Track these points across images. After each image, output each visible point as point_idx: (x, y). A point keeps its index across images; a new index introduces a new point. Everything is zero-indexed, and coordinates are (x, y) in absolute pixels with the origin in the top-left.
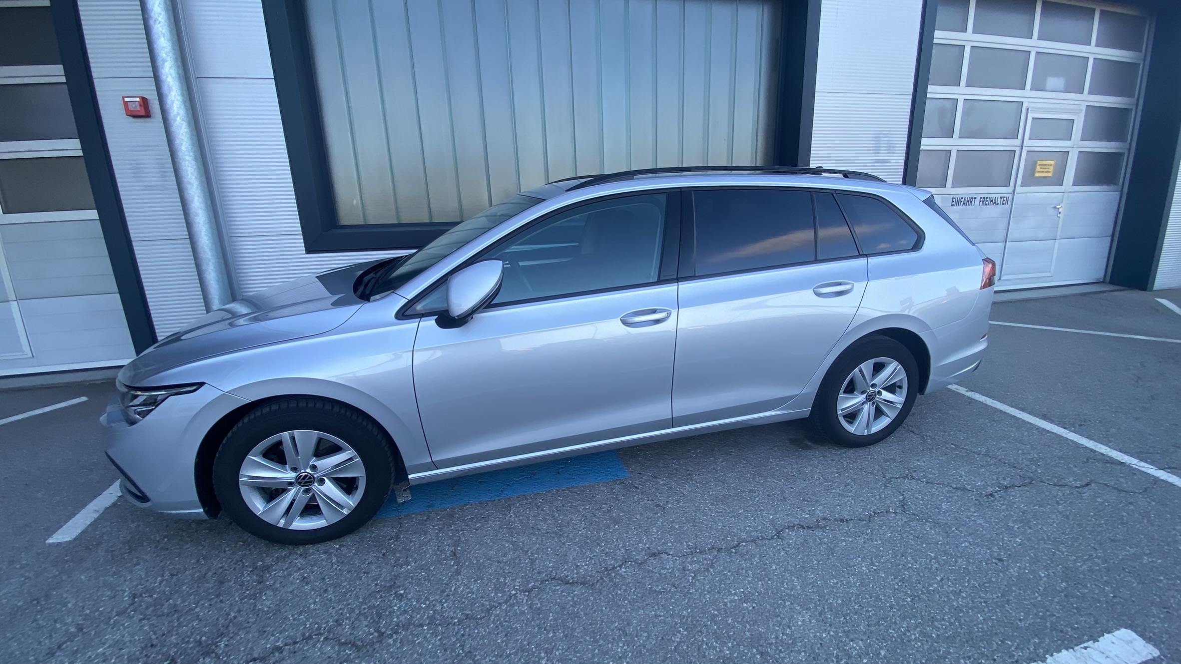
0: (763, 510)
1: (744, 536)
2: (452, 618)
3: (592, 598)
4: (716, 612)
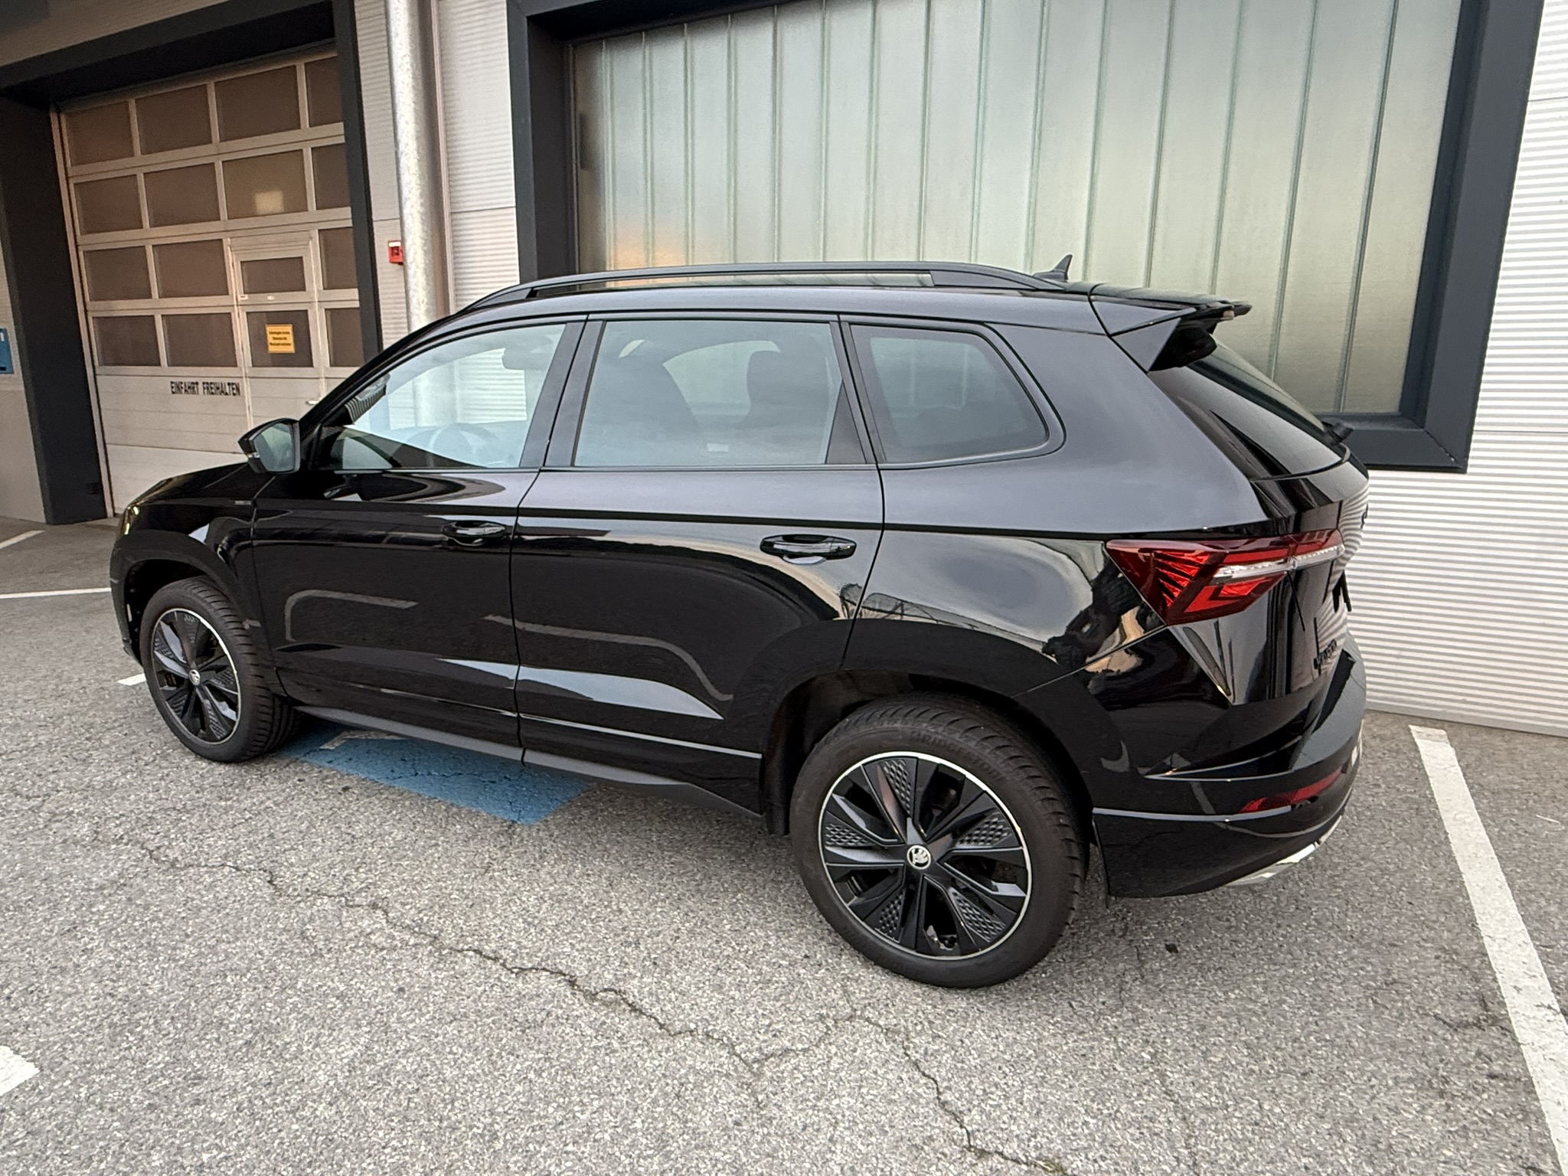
0: (575, 938)
1: (490, 947)
2: (166, 856)
4: (300, 986)
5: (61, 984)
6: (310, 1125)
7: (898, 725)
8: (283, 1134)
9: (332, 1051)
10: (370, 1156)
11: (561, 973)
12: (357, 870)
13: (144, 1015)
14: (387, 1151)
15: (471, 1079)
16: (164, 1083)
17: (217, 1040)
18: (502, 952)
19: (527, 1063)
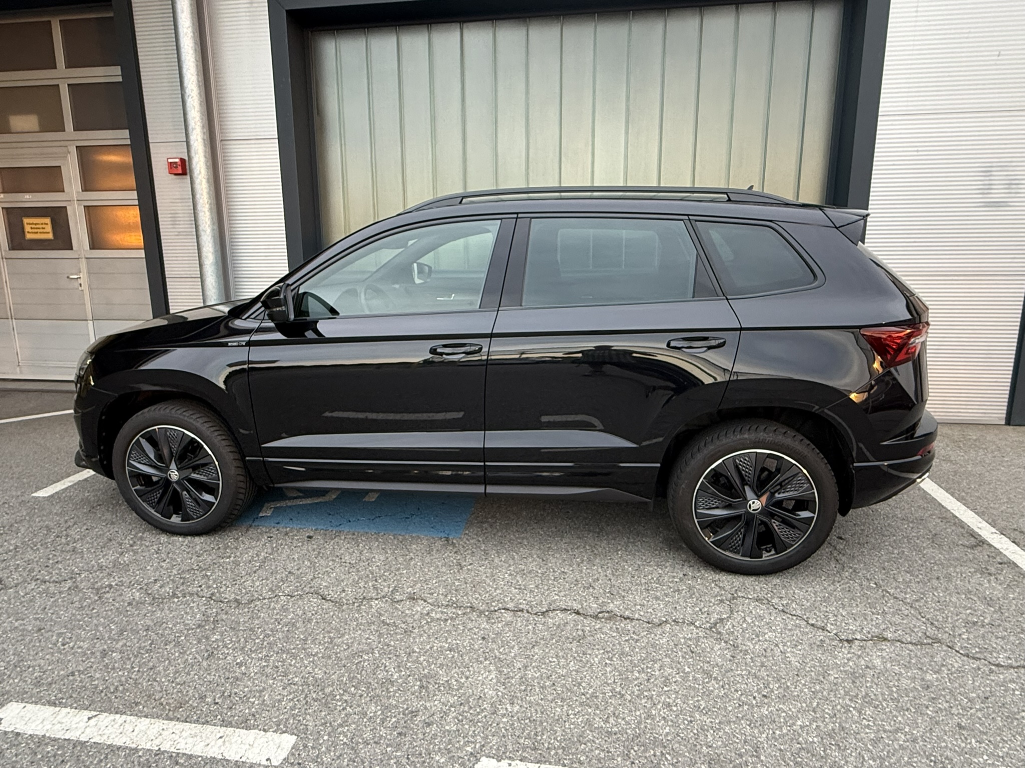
0: (554, 591)
1: (511, 605)
2: (226, 598)
3: (332, 614)
4: (418, 650)
5: (245, 686)
6: (512, 716)
7: (746, 436)
8: (501, 725)
9: (479, 678)
10: (565, 722)
11: (565, 609)
12: (376, 581)
13: (331, 689)
14: (572, 716)
15: (577, 671)
16: (394, 720)
17: (399, 689)
18: (521, 606)
19: (599, 657)
